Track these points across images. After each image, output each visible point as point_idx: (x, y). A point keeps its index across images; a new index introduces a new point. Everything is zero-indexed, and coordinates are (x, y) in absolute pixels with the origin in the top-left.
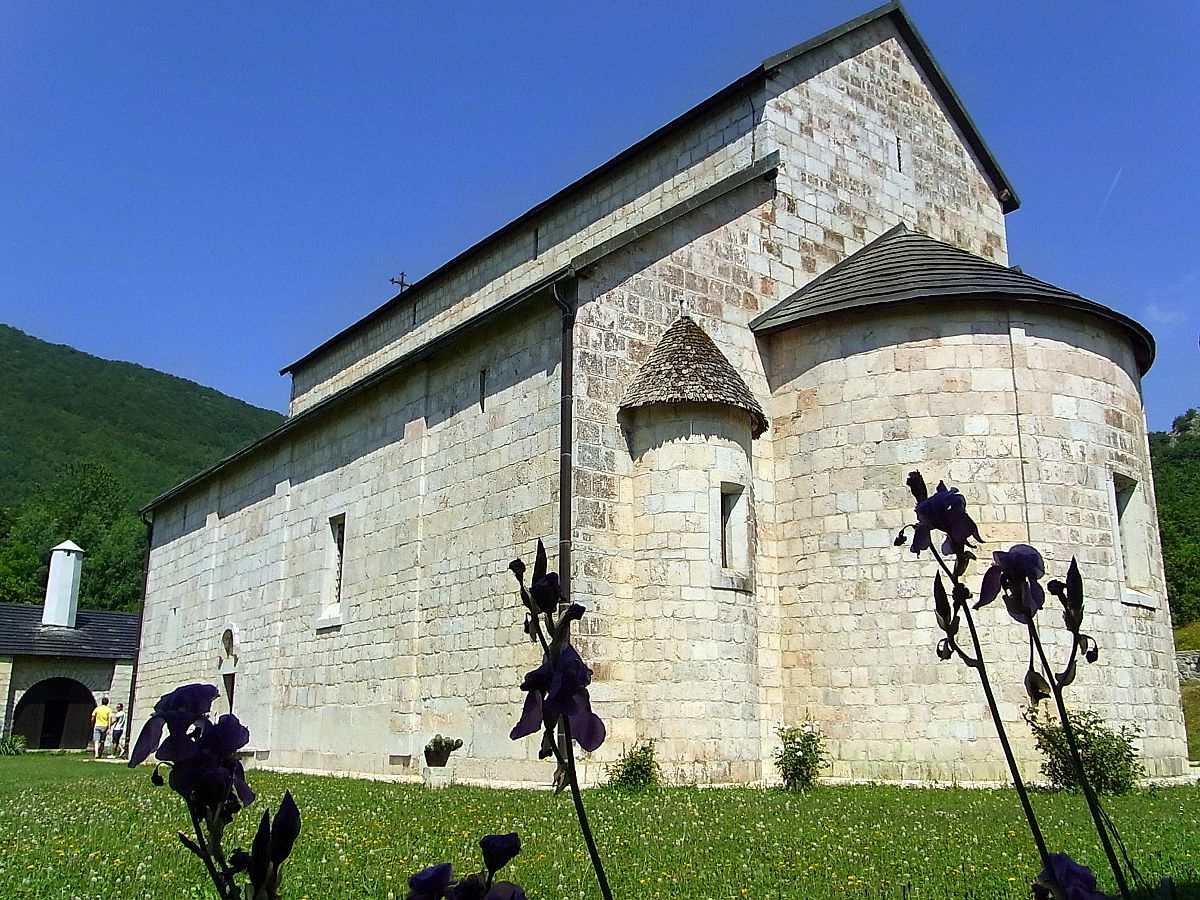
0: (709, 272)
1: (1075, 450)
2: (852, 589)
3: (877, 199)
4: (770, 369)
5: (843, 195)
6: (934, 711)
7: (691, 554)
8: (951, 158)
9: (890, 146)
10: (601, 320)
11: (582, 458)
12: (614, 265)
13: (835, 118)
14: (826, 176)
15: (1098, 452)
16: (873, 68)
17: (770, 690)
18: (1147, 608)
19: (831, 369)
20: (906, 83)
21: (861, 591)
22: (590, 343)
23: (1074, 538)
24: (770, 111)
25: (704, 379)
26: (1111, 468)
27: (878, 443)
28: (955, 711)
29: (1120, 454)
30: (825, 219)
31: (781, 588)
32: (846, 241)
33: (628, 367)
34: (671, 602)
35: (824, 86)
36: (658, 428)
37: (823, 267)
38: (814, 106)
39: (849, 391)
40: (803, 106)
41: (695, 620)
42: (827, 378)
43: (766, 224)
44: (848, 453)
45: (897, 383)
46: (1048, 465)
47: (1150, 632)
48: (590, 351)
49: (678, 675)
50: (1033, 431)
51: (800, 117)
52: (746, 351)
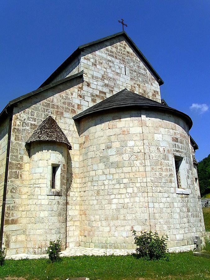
0: (59, 104)
1: (161, 149)
2: (96, 192)
3: (118, 82)
4: (79, 130)
5: (106, 82)
6: (117, 228)
7: (41, 185)
8: (143, 72)
9: (122, 69)
10: (21, 119)
11: (12, 158)
12: (26, 103)
13: (104, 62)
14: (101, 77)
15: (169, 150)
16: (117, 48)
17: (75, 222)
18: (186, 194)
19: (92, 129)
20: (128, 52)
21: (98, 193)
22: (17, 125)
23: (160, 175)
24: (82, 59)
25: (47, 134)
26: (174, 154)
27: (104, 150)
28: (123, 228)
29: (177, 150)
30: (100, 88)
31: (80, 192)
32: (107, 94)
33: (29, 131)
34: (35, 200)
35: (101, 53)
36: (35, 149)
37: (99, 101)
38: (97, 58)
39: (97, 135)
40: (93, 58)
41: (41, 205)
42: (91, 132)
43: (80, 90)
44: (96, 153)
45: (109, 132)
46: (153, 154)
47: (186, 201)
48: (17, 127)
49: (36, 222)
50: (148, 144)
51: (92, 61)
52: (71, 125)
